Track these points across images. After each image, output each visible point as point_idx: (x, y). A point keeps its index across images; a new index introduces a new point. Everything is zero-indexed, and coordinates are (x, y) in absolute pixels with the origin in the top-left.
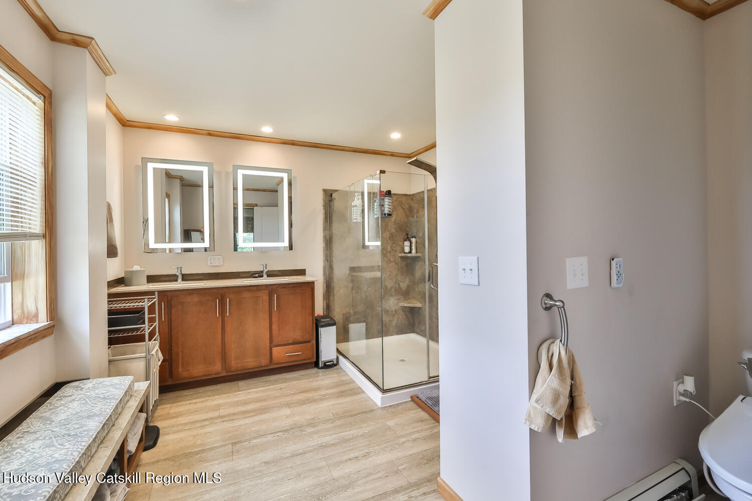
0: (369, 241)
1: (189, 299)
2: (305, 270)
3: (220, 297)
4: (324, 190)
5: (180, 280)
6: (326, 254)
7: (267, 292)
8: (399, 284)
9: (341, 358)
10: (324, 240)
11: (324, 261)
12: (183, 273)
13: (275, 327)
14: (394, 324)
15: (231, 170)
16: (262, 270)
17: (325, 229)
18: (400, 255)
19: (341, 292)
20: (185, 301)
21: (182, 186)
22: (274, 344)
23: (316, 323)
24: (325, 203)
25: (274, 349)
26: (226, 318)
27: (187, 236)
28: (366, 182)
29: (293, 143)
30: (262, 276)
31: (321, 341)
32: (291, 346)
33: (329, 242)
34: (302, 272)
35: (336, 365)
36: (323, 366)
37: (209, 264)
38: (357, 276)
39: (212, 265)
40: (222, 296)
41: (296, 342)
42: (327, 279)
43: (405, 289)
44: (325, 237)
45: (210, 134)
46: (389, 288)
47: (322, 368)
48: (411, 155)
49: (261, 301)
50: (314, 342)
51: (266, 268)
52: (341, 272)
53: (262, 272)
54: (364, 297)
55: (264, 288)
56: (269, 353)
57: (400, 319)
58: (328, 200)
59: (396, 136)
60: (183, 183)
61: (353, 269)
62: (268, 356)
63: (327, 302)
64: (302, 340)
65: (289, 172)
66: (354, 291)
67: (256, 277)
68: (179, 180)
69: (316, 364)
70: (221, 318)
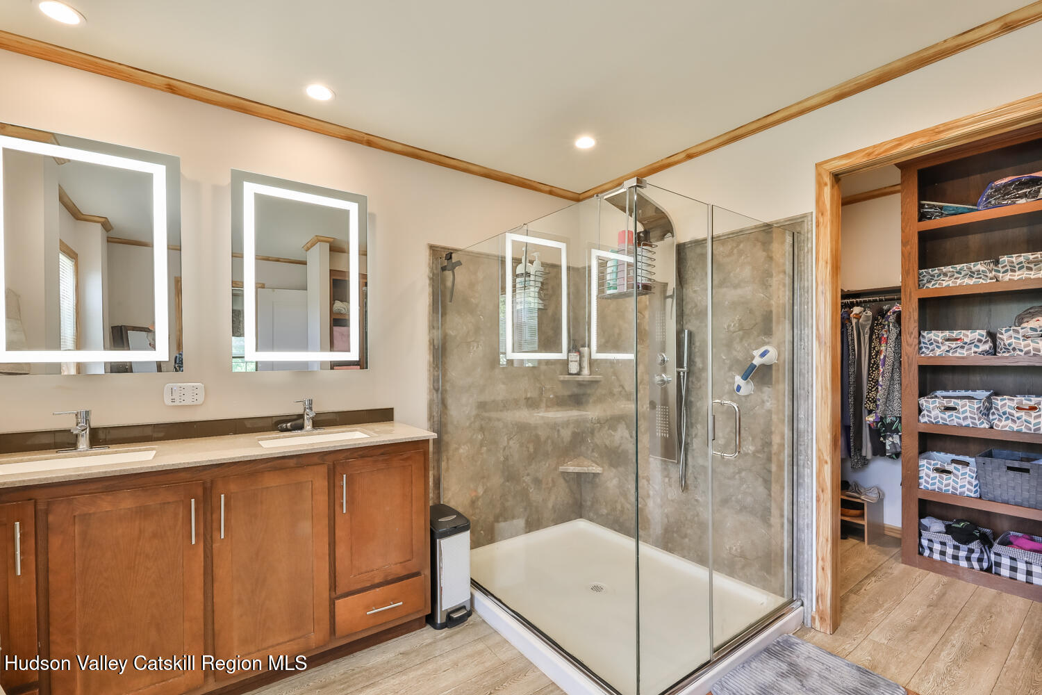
0: (513, 351)
1: (105, 505)
2: (392, 409)
3: (200, 491)
4: (433, 248)
5: (83, 443)
6: (434, 375)
7: (323, 470)
8: (558, 431)
9: (479, 595)
10: (430, 349)
11: (430, 391)
12: (93, 425)
13: (341, 550)
14: (550, 505)
15: (226, 180)
16: (300, 411)
17: (432, 327)
18: (562, 377)
19: (461, 451)
20: (93, 510)
21: (108, 241)
22: (339, 592)
23: (431, 530)
24: (433, 275)
25: (339, 603)
26: (216, 546)
27: (118, 336)
28: (511, 237)
29: (370, 142)
30: (301, 427)
31: (441, 568)
32: (378, 590)
33: (440, 352)
34: (385, 415)
35: (469, 614)
36: (444, 621)
37: (168, 401)
38: (490, 419)
39: (177, 403)
40: (205, 489)
41: (389, 578)
42: (436, 426)
43: (569, 439)
44: (432, 342)
45: (172, 88)
46: (543, 439)
47: (443, 626)
48: (581, 197)
49: (307, 493)
50: (428, 572)
51: (311, 409)
52: (461, 411)
53: (301, 416)
54: (502, 459)
55: (316, 460)
56: (327, 616)
57: (560, 495)
58: (439, 267)
59: (585, 142)
60: (112, 234)
61: (482, 406)
62: (325, 625)
63: (436, 473)
64: (405, 573)
65: (361, 200)
66: (485, 448)
67: (287, 430)
68: (99, 225)
69: (430, 619)
70: (202, 545)
